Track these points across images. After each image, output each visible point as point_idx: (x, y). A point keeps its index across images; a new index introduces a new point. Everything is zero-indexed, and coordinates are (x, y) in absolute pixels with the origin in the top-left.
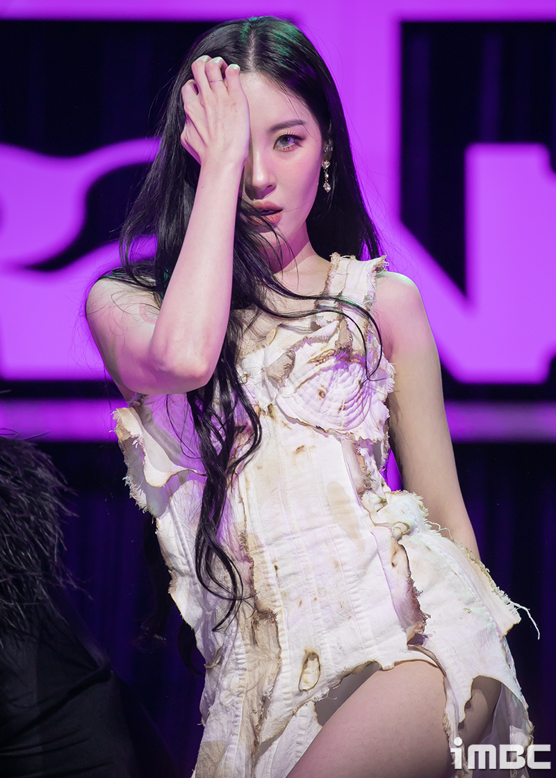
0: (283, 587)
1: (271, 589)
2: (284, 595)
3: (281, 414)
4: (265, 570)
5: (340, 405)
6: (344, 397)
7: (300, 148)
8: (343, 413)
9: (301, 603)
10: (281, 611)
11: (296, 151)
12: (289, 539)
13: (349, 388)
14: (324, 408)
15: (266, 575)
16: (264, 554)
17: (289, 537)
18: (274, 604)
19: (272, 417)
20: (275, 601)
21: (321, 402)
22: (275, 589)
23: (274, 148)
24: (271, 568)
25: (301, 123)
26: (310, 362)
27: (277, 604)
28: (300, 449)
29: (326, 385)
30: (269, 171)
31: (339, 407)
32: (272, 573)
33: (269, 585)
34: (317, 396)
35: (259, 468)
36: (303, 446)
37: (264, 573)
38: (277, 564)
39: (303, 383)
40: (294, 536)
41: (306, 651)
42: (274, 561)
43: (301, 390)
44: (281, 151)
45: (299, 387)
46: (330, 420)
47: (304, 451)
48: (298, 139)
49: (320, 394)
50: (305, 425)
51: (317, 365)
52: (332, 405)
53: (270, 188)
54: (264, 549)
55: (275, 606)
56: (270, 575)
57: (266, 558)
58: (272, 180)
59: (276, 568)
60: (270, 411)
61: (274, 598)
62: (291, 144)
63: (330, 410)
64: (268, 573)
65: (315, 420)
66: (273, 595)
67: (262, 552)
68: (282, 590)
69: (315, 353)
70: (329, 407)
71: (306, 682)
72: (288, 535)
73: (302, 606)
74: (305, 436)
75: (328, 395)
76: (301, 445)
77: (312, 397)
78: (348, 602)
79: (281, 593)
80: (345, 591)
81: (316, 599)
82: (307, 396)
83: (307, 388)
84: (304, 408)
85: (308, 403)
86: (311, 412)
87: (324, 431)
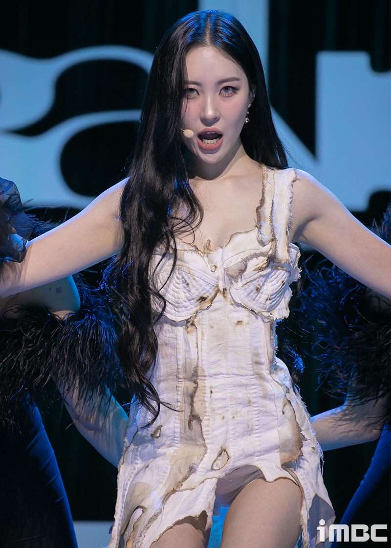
0: (212, 405)
1: (205, 404)
2: (213, 410)
3: (230, 297)
4: (204, 392)
5: (267, 297)
6: (270, 292)
7: (236, 95)
8: (269, 302)
9: (223, 417)
10: (209, 419)
11: (233, 97)
12: (224, 377)
13: (275, 286)
14: (257, 298)
15: (204, 395)
16: (206, 381)
17: (223, 376)
18: (205, 413)
19: (224, 296)
20: (206, 412)
21: (256, 294)
22: (207, 405)
23: (219, 94)
24: (208, 391)
25: (237, 79)
26: (255, 270)
27: (207, 414)
28: (239, 322)
29: (261, 284)
30: (216, 109)
31: (266, 298)
32: (208, 395)
33: (204, 401)
34: (255, 291)
35: (211, 327)
36: (242, 321)
37: (203, 393)
38: (212, 390)
39: (248, 282)
40: (227, 376)
41: (221, 448)
42: (211, 388)
43: (246, 286)
44: (224, 96)
45: (245, 284)
46: (259, 306)
47: (241, 324)
48: (235, 89)
49: (257, 290)
50: (245, 308)
51: (258, 272)
52: (263, 297)
53: (216, 120)
54: (207, 378)
55: (205, 415)
56: (206, 395)
57: (206, 384)
58: (218, 115)
59: (211, 392)
60: (224, 293)
61: (205, 410)
62: (230, 91)
63: (261, 300)
64: (205, 393)
65: (251, 305)
66: (206, 408)
67: (205, 380)
68: (211, 406)
69: (258, 264)
70: (260, 298)
71: (217, 465)
72: (223, 374)
73: (225, 420)
74: (243, 315)
75: (261, 291)
76: (240, 320)
77: (252, 291)
78: (252, 425)
79: (211, 408)
80: (252, 418)
81: (234, 417)
82: (249, 290)
83: (250, 286)
84: (246, 297)
85: (249, 294)
86: (249, 300)
87: (256, 313)
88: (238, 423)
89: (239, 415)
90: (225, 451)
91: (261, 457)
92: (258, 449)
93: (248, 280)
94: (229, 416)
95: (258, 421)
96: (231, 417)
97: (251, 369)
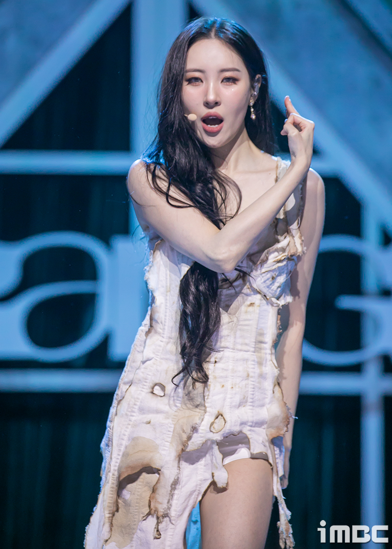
0: (215, 373)
2: (215, 378)
4: (209, 360)
7: (235, 85)
9: (223, 386)
10: (210, 385)
12: (229, 351)
14: (271, 286)
15: (209, 364)
21: (271, 282)
22: (210, 372)
23: (221, 83)
24: (213, 361)
25: (237, 70)
26: (274, 262)
27: (209, 380)
28: (252, 304)
31: (278, 286)
32: (213, 364)
34: (271, 279)
36: (254, 303)
38: (217, 360)
39: (267, 271)
40: (232, 351)
41: (218, 412)
42: (216, 358)
43: (264, 275)
44: (225, 84)
45: (264, 273)
46: (271, 292)
47: (253, 306)
48: (235, 80)
49: (273, 279)
50: (259, 293)
51: (277, 264)
59: (216, 362)
63: (273, 287)
64: (210, 362)
65: (265, 290)
70: (274, 285)
71: (214, 428)
73: (224, 388)
75: (276, 279)
76: (253, 302)
77: (268, 279)
78: (247, 397)
79: (214, 376)
80: (248, 391)
81: (232, 388)
82: (266, 278)
83: (267, 274)
84: (262, 283)
85: (265, 282)
86: (264, 287)
87: (267, 299)
88: (235, 394)
89: (237, 386)
90: (222, 415)
91: (252, 428)
92: (251, 419)
93: (267, 269)
94: (228, 385)
95: (253, 394)
96: (230, 387)
97: (254, 346)
